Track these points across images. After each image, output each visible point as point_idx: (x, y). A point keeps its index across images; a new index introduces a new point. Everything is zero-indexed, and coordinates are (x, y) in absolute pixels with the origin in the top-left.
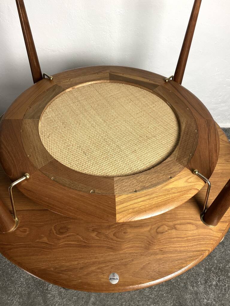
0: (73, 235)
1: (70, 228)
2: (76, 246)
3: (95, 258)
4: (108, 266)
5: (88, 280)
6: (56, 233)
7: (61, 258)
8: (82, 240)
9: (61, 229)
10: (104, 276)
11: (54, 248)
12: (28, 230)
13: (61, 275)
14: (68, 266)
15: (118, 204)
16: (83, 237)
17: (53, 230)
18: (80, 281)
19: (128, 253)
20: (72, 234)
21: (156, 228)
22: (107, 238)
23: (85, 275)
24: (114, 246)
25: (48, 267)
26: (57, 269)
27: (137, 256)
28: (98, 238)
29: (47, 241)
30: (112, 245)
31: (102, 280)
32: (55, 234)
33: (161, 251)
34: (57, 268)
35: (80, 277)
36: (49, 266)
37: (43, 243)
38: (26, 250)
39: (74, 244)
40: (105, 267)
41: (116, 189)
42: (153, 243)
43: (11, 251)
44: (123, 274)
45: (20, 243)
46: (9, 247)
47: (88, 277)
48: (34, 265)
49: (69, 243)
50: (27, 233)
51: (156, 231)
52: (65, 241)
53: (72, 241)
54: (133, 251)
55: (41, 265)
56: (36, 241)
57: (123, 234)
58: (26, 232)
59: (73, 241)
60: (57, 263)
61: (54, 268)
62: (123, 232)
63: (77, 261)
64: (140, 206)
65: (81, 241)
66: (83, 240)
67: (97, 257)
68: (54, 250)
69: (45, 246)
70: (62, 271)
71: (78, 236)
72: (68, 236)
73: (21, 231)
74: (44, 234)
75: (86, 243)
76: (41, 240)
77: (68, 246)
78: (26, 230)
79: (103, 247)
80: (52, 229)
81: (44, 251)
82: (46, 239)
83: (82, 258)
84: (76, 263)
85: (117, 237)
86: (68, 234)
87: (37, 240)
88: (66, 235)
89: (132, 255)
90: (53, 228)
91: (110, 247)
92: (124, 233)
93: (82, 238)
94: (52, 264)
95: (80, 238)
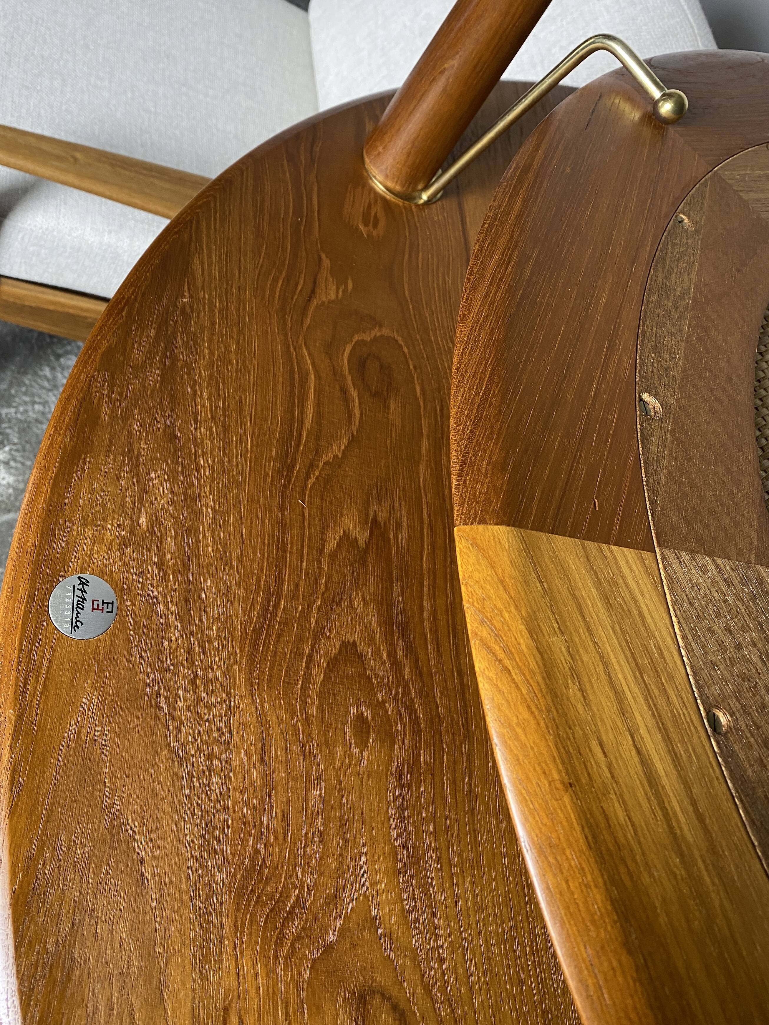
0: (350, 415)
1: (386, 407)
2: (292, 420)
3: (215, 513)
4: (163, 579)
5: (102, 456)
6: (361, 343)
7: (233, 347)
8: (325, 459)
9: (381, 367)
10: (110, 549)
11: (285, 323)
12: (375, 233)
13: (152, 334)
14: (190, 369)
15: (599, 564)
16: (338, 462)
17: (376, 332)
18: (105, 414)
19: (229, 727)
20: (357, 412)
21: (394, 991)
22: (326, 596)
23: (131, 449)
24: (279, 636)
25: (199, 282)
26: (180, 321)
27: (205, 789)
28: (331, 545)
29: (324, 299)
30: (285, 623)
31: (89, 531)
32: (356, 338)
33: (226, 1010)
34: (187, 321)
35: (126, 418)
36: (203, 288)
37: (315, 283)
38: (286, 212)
39: (302, 413)
40: (161, 563)
41: (704, 569)
42: (286, 948)
43: (285, 163)
44: (100, 669)
45: (319, 196)
46: (302, 158)
47: (119, 458)
48: (212, 232)
49: (311, 391)
50: (361, 227)
51: (372, 991)
52: (318, 377)
53: (318, 405)
54: (236, 769)
55: (209, 256)
56: (323, 256)
57: (354, 712)
58: (366, 225)
59: (318, 414)
60: (213, 323)
61: (188, 310)
62: (366, 712)
63: (214, 418)
64: (608, 738)
65: (317, 453)
66: (321, 465)
67: (226, 523)
68: (276, 319)
69: (299, 287)
70: (170, 343)
71: (346, 441)
72: (344, 391)
73: (370, 205)
74: (354, 288)
75: (307, 477)
76: (325, 273)
77: (293, 386)
78: (375, 226)
79: (280, 566)
80: (381, 326)
81: (275, 280)
82: (333, 297)
83: (226, 443)
84: (205, 411)
85: (332, 665)
86: (355, 394)
87: (326, 262)
88: (349, 382)
89: (216, 756)
90: (386, 332)
91: (274, 613)
92: (362, 720)
93: (336, 456)
94: (210, 302)
95: (335, 451)
